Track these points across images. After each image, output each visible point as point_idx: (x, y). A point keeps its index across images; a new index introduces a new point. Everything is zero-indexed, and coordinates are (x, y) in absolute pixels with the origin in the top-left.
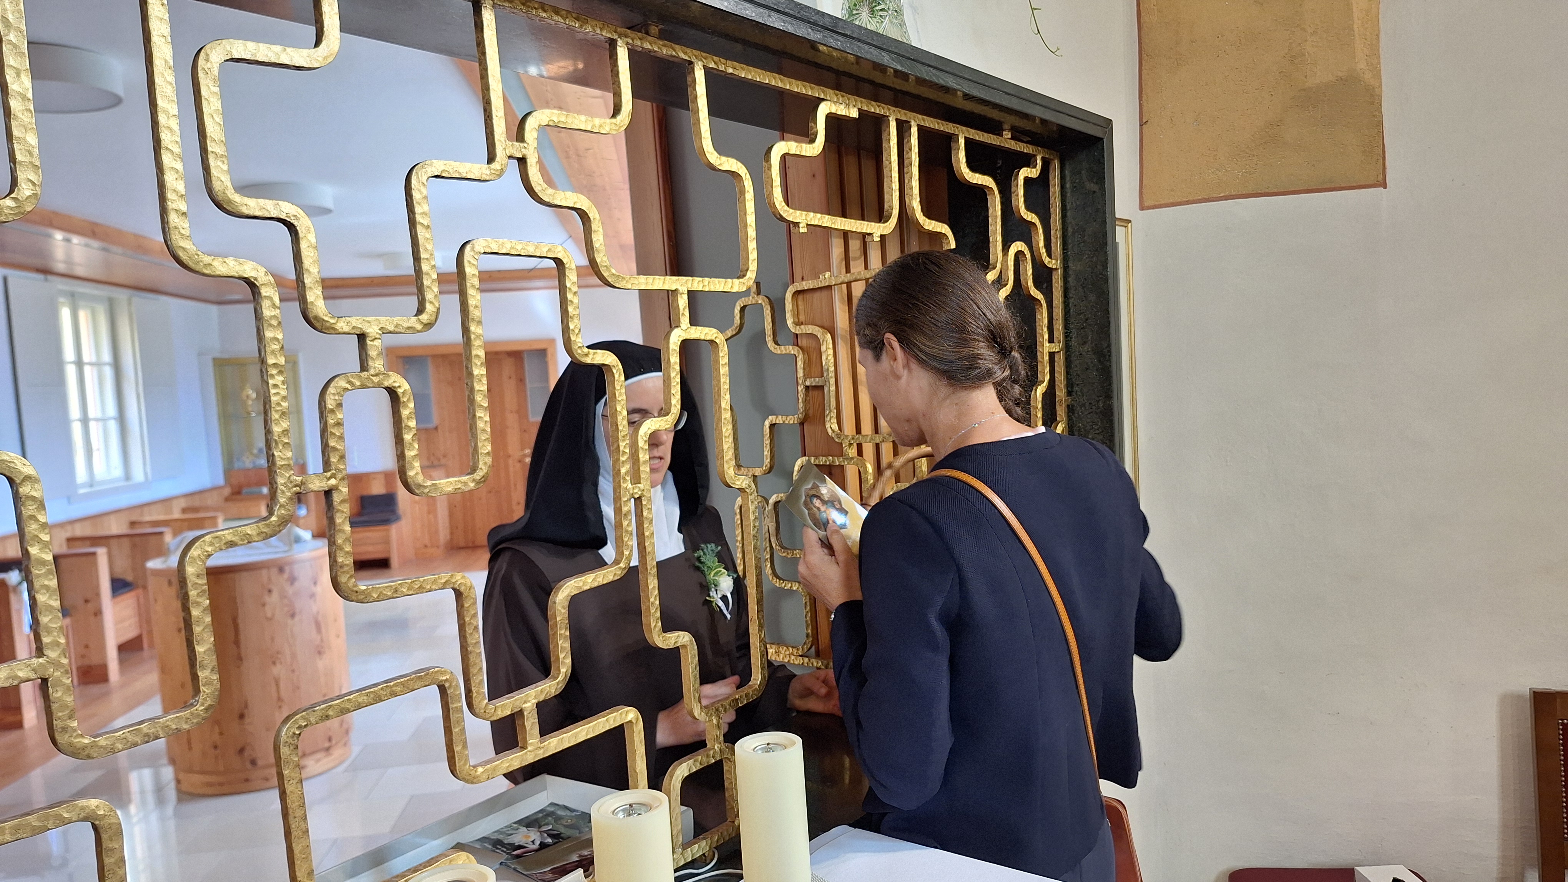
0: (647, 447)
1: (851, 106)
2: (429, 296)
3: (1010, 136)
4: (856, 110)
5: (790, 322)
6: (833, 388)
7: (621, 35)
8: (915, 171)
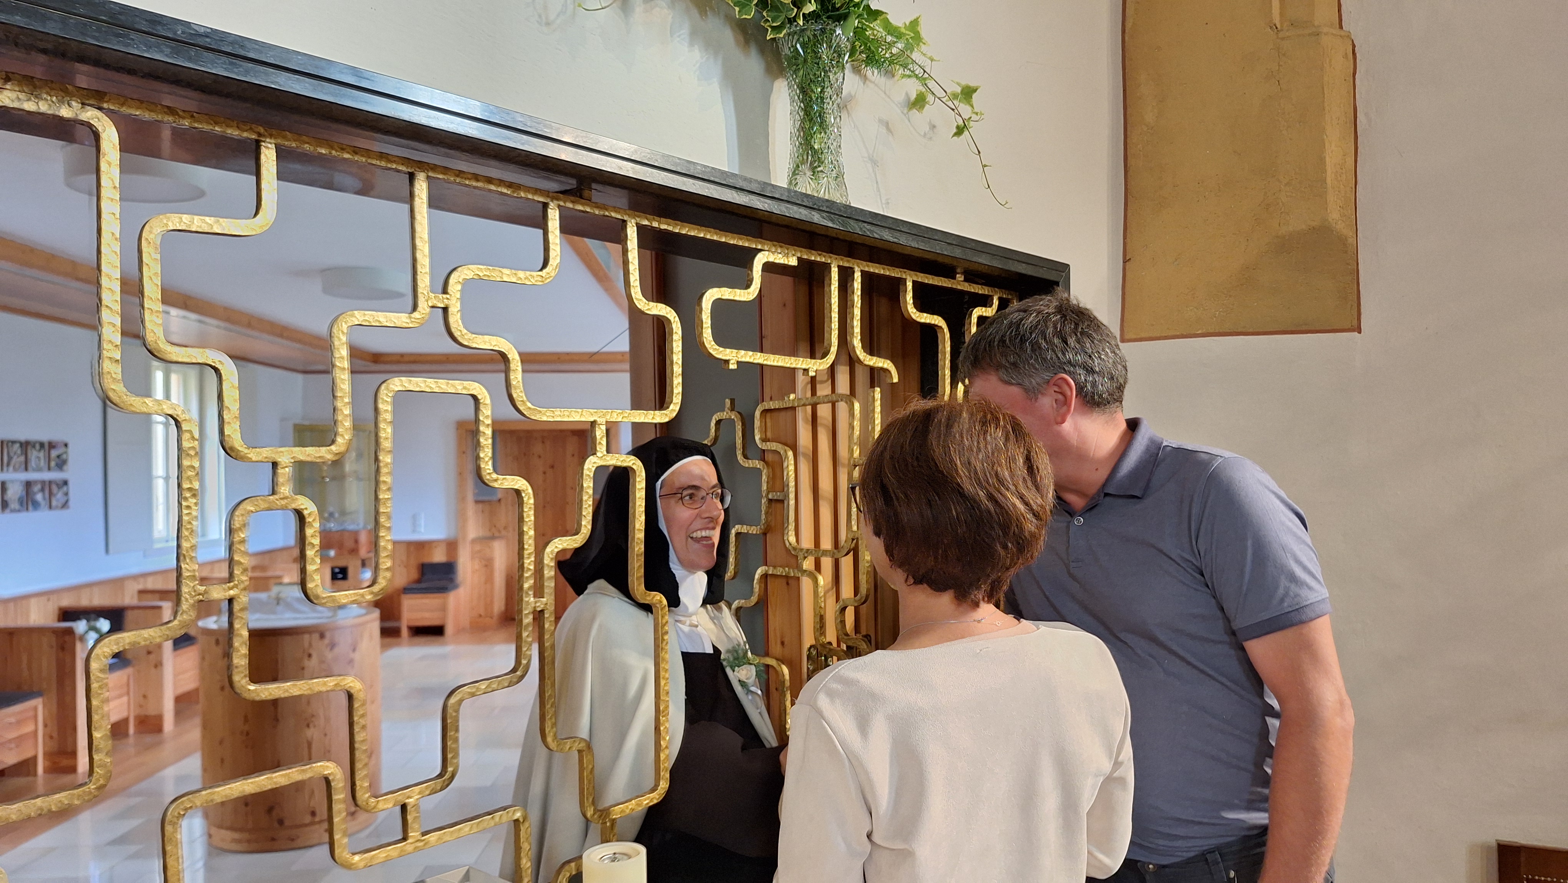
0: (553, 564)
1: (790, 255)
2: (340, 429)
3: (962, 279)
4: (795, 258)
5: (759, 438)
6: (792, 502)
7: (553, 199)
8: (857, 312)
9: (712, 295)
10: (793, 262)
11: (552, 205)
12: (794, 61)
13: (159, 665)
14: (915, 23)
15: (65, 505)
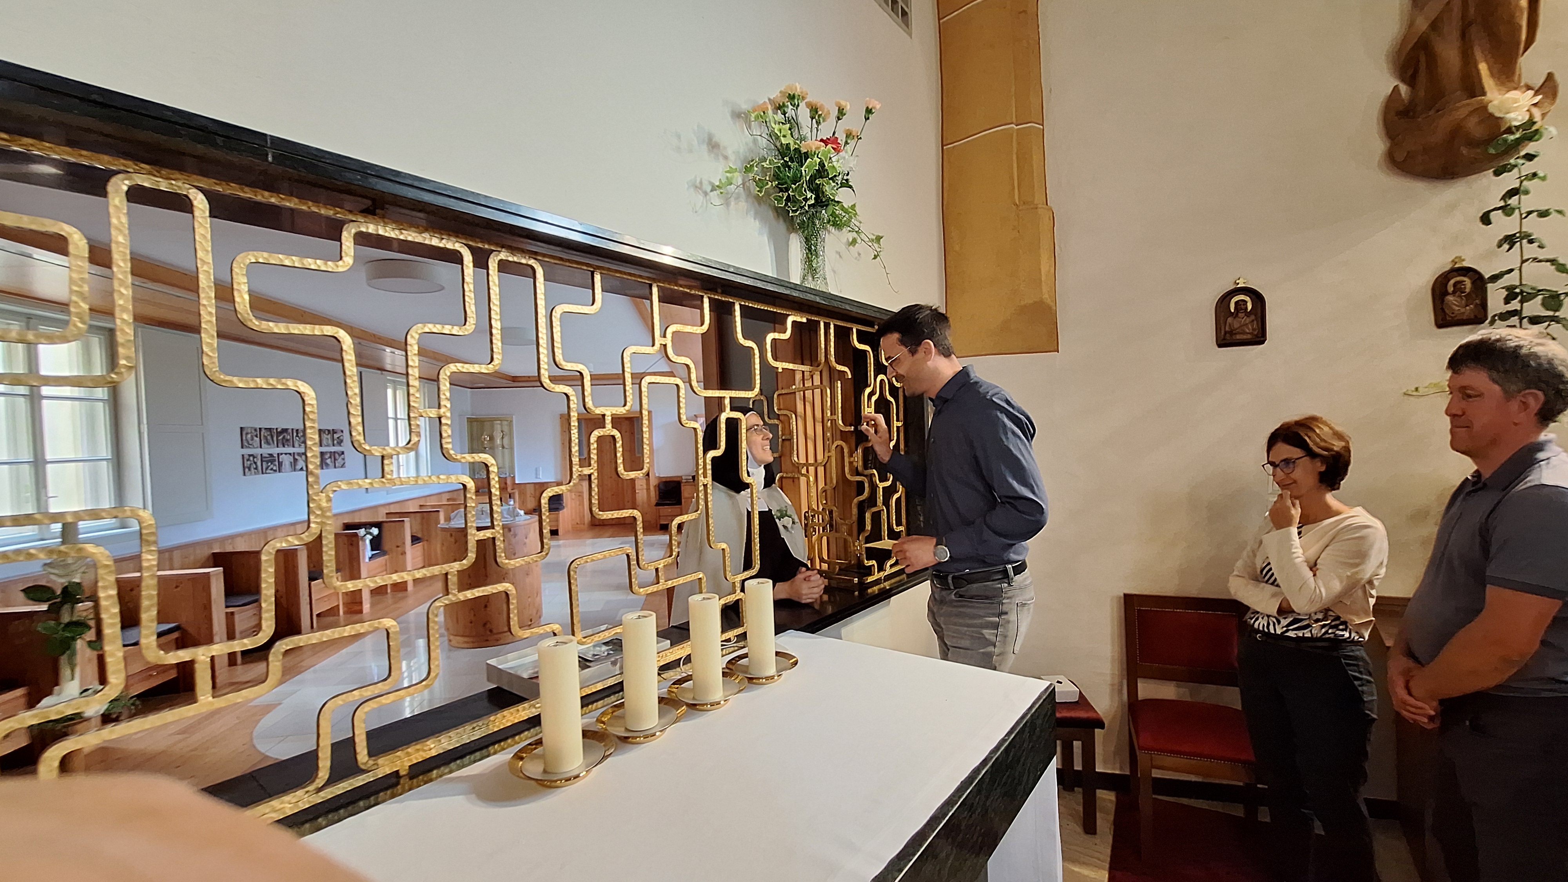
0: (710, 463)
1: (803, 317)
2: (628, 399)
5: (776, 409)
6: (795, 440)
7: (706, 293)
8: (832, 344)
9: (770, 337)
10: (804, 320)
11: (705, 296)
12: (802, 225)
13: (404, 553)
14: (854, 205)
15: (343, 466)
